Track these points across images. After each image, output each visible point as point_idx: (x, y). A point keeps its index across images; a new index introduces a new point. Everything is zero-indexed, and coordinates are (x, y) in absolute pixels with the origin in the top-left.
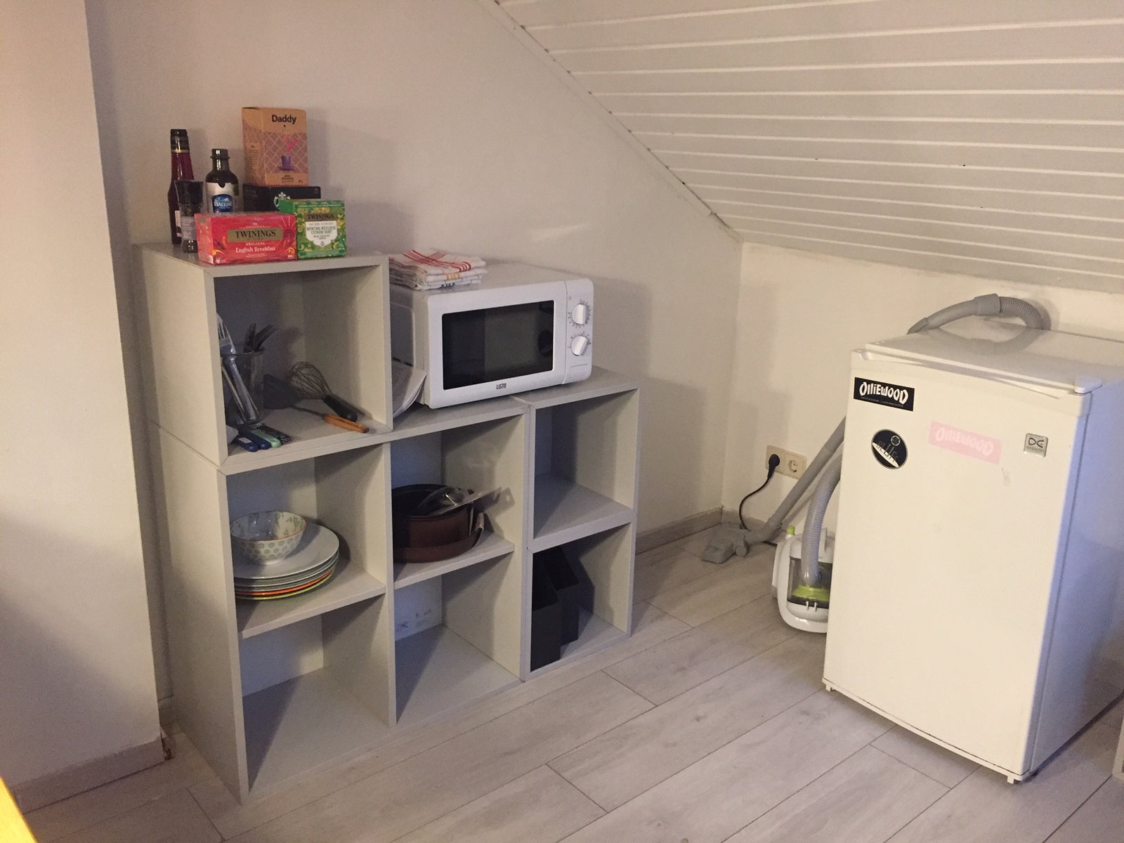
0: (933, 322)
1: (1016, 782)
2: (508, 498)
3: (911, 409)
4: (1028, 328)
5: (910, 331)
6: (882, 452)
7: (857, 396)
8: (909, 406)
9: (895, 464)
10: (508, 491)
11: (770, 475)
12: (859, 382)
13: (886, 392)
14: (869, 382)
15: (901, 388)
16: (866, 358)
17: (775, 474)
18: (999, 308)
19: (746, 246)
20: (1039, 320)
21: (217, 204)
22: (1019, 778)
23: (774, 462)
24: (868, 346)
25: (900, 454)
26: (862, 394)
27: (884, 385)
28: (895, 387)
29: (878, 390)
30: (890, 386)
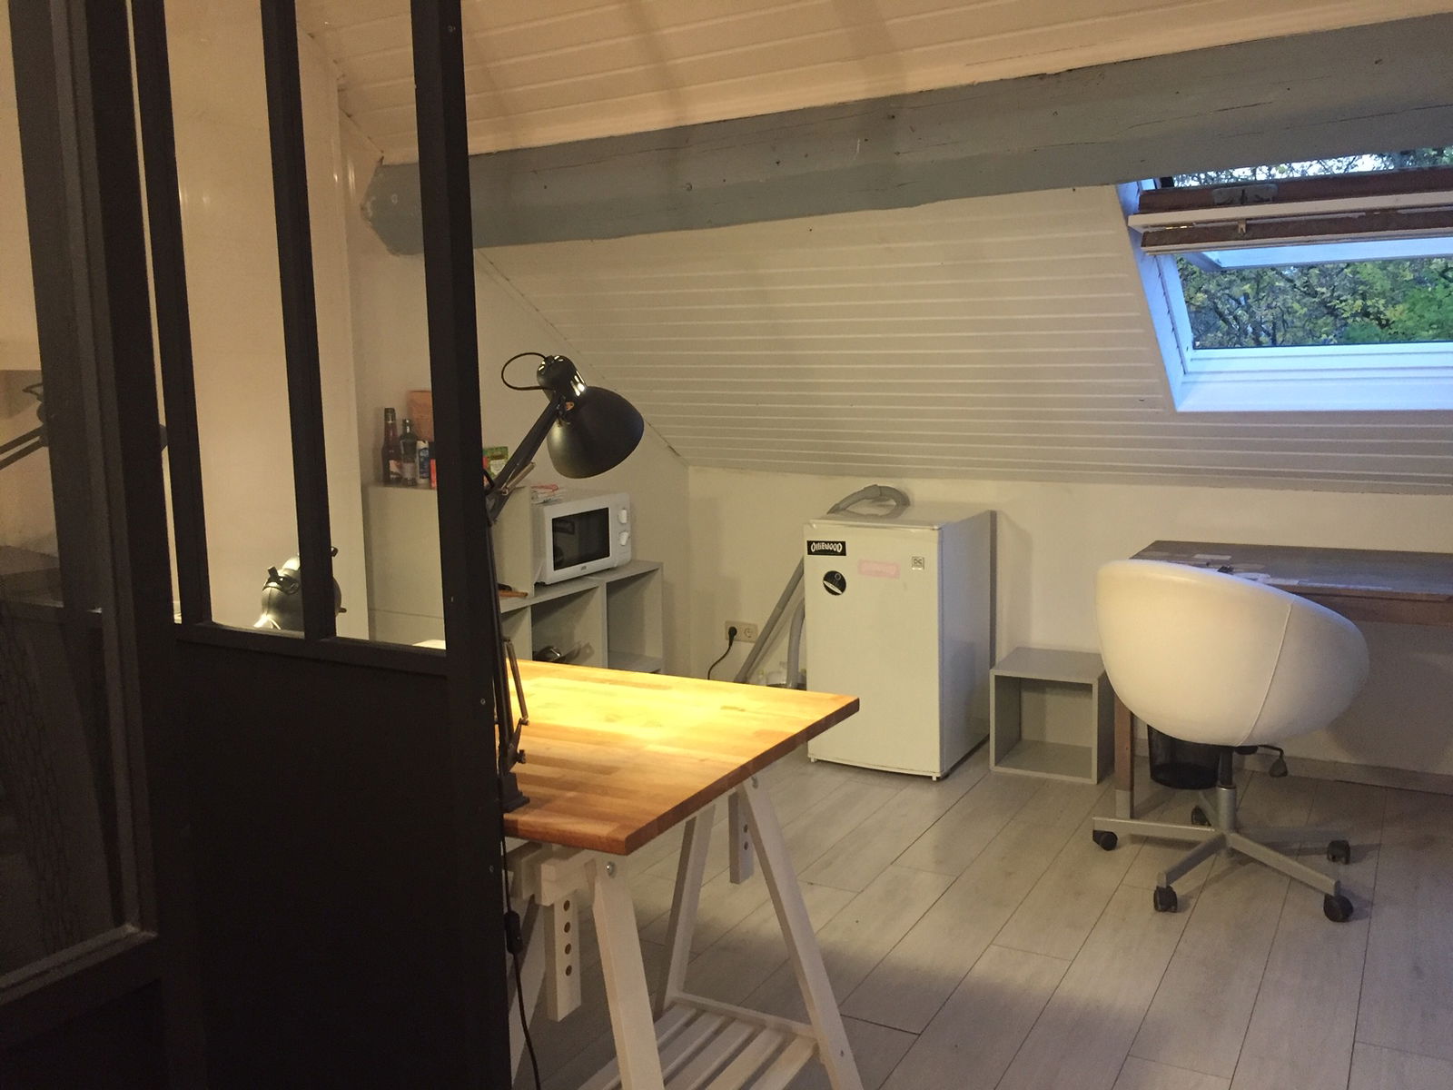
0: (841, 506)
1: (937, 778)
2: (588, 651)
3: (845, 555)
4: (898, 505)
5: (828, 513)
6: (830, 586)
7: (810, 552)
8: (843, 553)
9: (839, 592)
10: (588, 646)
11: (731, 644)
12: (810, 543)
13: (828, 547)
14: (816, 542)
15: (837, 543)
16: (812, 526)
17: (734, 642)
18: (879, 495)
19: (691, 468)
20: (903, 501)
21: (422, 454)
22: (939, 775)
23: (732, 632)
24: (811, 521)
25: (842, 584)
26: (813, 551)
27: (826, 542)
28: (833, 543)
29: (823, 547)
30: (830, 542)
